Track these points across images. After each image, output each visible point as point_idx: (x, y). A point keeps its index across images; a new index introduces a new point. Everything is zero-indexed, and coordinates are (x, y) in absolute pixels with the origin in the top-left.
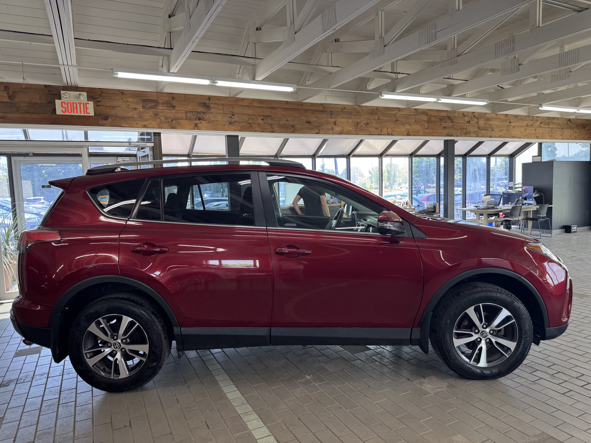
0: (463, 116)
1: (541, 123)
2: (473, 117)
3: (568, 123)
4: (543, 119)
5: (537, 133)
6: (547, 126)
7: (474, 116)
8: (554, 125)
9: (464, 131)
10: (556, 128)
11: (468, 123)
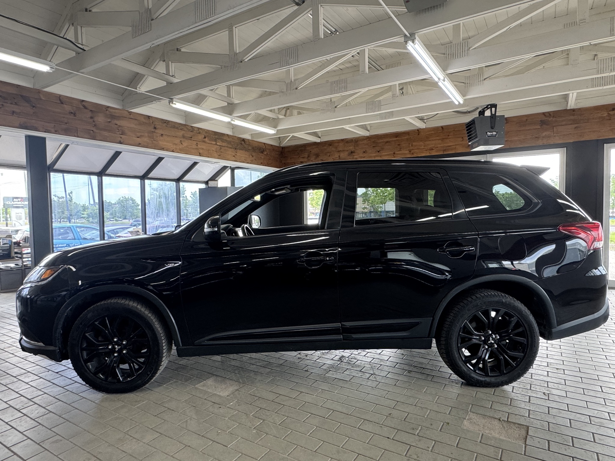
0: (59, 102)
1: (205, 138)
2: (82, 107)
3: (241, 144)
4: (207, 133)
5: (200, 148)
6: (214, 143)
7: (85, 107)
8: (223, 142)
9: (64, 126)
10: (227, 147)
11: (72, 115)
